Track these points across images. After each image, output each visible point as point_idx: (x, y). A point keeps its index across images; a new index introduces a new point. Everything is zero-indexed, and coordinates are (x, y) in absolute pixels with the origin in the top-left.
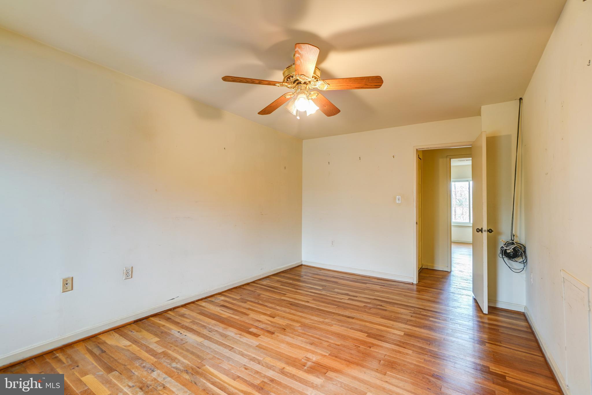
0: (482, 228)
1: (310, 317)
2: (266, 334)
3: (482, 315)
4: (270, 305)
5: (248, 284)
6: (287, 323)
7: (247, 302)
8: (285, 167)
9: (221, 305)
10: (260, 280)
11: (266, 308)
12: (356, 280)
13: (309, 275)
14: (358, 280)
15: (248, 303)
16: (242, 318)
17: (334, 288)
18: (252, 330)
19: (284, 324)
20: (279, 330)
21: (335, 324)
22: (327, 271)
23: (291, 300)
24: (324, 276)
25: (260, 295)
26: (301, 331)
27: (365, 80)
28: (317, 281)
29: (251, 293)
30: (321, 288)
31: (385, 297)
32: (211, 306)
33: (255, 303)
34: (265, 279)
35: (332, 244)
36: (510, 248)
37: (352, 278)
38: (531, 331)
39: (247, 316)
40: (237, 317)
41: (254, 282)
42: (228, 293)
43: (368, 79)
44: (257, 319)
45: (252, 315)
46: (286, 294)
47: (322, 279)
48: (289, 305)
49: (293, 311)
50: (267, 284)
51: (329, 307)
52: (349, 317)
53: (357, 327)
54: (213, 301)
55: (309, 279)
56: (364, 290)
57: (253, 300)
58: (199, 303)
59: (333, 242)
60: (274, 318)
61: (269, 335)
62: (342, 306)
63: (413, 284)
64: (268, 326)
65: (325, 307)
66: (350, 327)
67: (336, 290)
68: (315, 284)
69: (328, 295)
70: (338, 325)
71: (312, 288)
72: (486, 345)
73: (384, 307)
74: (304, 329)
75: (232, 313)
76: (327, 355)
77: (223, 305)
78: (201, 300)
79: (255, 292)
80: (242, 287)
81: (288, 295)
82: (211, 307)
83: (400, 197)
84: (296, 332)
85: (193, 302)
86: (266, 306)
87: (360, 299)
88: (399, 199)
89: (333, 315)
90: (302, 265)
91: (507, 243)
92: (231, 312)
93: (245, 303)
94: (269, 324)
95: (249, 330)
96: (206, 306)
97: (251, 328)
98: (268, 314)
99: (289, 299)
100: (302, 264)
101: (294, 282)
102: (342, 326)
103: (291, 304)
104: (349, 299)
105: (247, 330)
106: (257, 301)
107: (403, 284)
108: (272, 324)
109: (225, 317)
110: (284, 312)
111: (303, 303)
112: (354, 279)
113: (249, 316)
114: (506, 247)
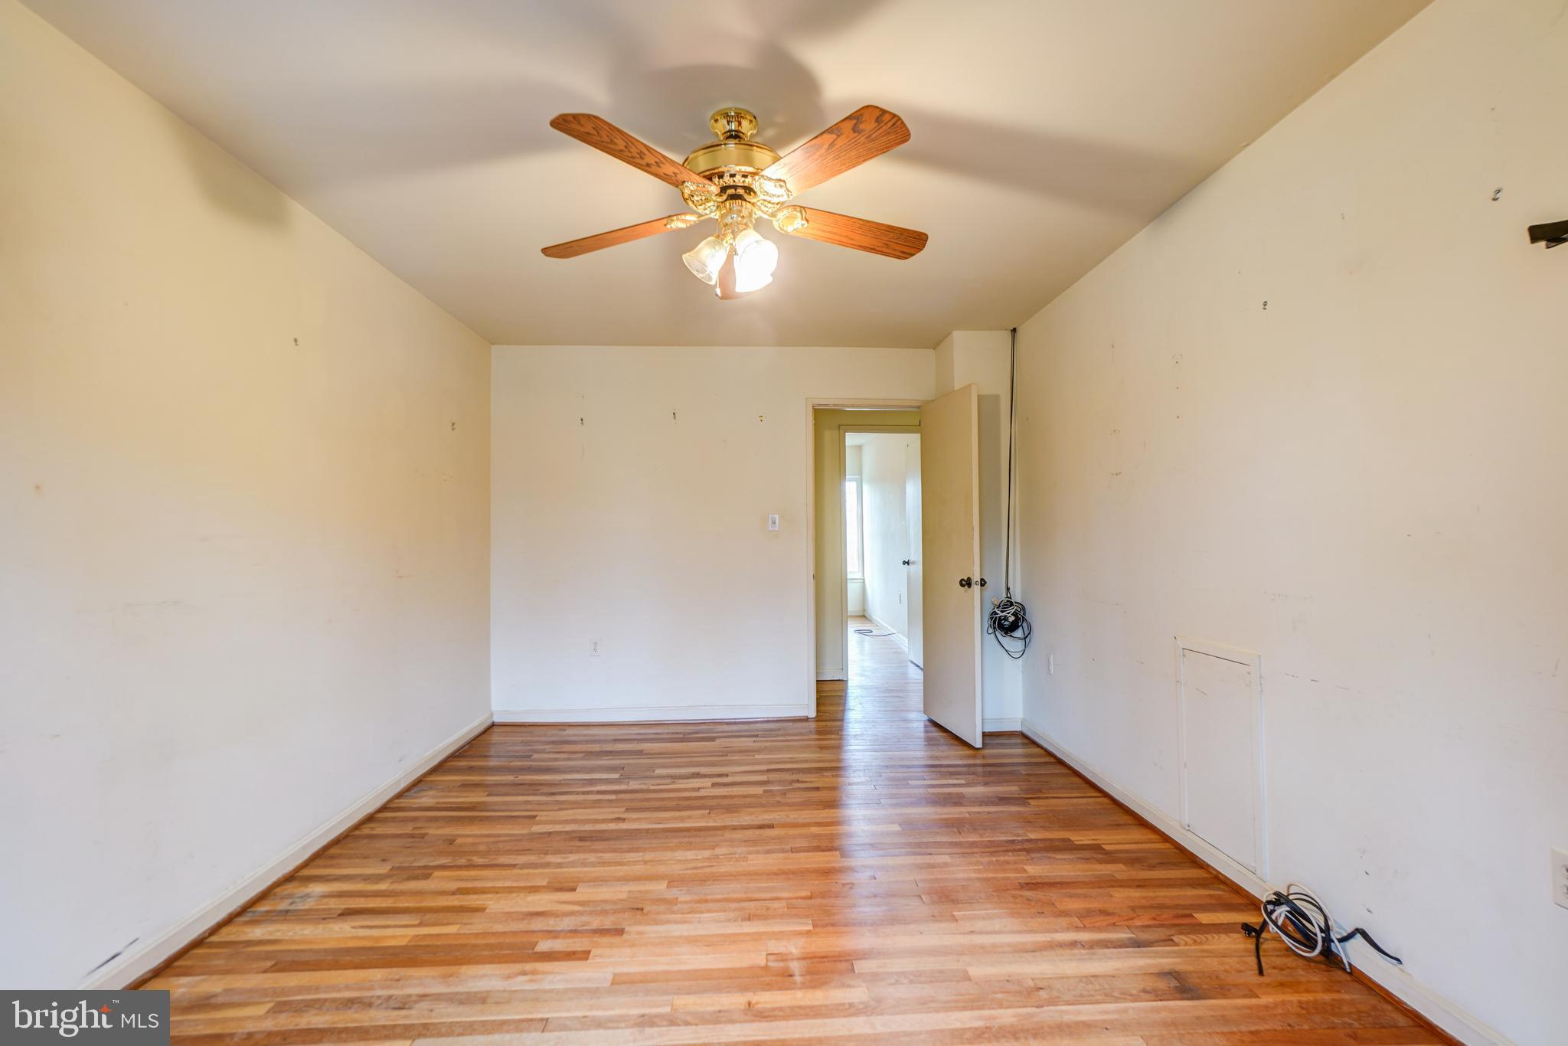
0: (969, 579)
1: (668, 855)
2: (605, 940)
3: (971, 752)
4: (521, 859)
5: (370, 819)
6: (629, 892)
7: (432, 874)
8: (453, 424)
9: (339, 912)
10: (400, 795)
11: (516, 871)
12: (681, 736)
13: (545, 749)
14: (684, 734)
15: (437, 873)
16: (470, 924)
17: (652, 768)
18: (544, 946)
19: (624, 896)
20: (626, 915)
21: (750, 853)
22: (585, 728)
23: (568, 828)
24: (587, 742)
25: (454, 840)
26: (688, 898)
27: (892, 235)
28: (580, 759)
29: (413, 842)
30: (616, 776)
31: (784, 760)
32: (303, 929)
33: (459, 867)
34: (415, 789)
35: (595, 651)
36: (1008, 613)
37: (668, 733)
38: (1055, 761)
39: (480, 914)
40: (452, 929)
41: (384, 808)
42: (319, 867)
43: (901, 234)
44: (525, 910)
45: (495, 905)
46: (535, 817)
47: (591, 752)
48: (578, 843)
49: (608, 856)
50: (437, 803)
51: (690, 817)
52: (761, 827)
53: (803, 843)
54: (287, 911)
55: (555, 760)
56: (726, 756)
57: (443, 861)
58: (227, 934)
59: (596, 644)
60: (574, 890)
61: (617, 940)
62: (718, 805)
63: (806, 719)
64: (584, 919)
65: (681, 819)
66: (788, 847)
67: (658, 772)
68: (591, 770)
69: (651, 787)
70: (758, 852)
71: (592, 782)
72: (1032, 804)
73: (807, 782)
74: (689, 890)
75: (417, 922)
76: (810, 928)
77: (347, 909)
78: (229, 921)
79: (426, 837)
80: (357, 832)
81: (542, 816)
82: (306, 932)
83: (777, 516)
84: (679, 905)
85: (198, 943)
86: (514, 866)
87: (738, 779)
88: (774, 523)
89: (720, 832)
90: (493, 725)
91: (1002, 604)
92: (405, 920)
93: (427, 877)
94: (578, 911)
95: (535, 950)
96: (277, 936)
97: (537, 942)
98: (544, 887)
99: (561, 826)
100: (493, 722)
101: (521, 777)
102: (768, 852)
103: (581, 839)
104: (714, 785)
105: (530, 951)
106: (463, 861)
107: (791, 724)
108: (587, 908)
109: (404, 943)
110: (584, 864)
111: (612, 826)
112: (673, 733)
113: (487, 911)
114: (1002, 612)
